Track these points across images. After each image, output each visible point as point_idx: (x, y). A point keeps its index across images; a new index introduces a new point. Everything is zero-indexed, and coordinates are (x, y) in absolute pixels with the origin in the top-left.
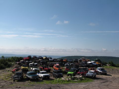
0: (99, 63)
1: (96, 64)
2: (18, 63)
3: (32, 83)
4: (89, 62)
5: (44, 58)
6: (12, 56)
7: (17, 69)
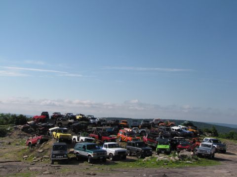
0: (194, 131)
1: (190, 133)
2: (22, 126)
4: (175, 128)
5: (78, 117)
6: (2, 113)
7: (43, 138)
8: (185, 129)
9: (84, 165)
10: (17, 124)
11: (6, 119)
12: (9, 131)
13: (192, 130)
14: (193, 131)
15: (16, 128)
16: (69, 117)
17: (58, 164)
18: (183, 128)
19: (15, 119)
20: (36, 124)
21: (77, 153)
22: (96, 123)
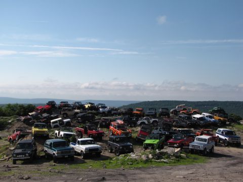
0: (222, 119)
1: (214, 121)
2: (23, 118)
3: (59, 167)
4: (198, 116)
5: (87, 106)
6: (8, 103)
7: (21, 133)
8: (210, 117)
11: (13, 110)
12: (10, 123)
13: (219, 118)
16: (76, 106)
19: (22, 110)
20: (40, 115)
21: (46, 151)
22: (106, 113)
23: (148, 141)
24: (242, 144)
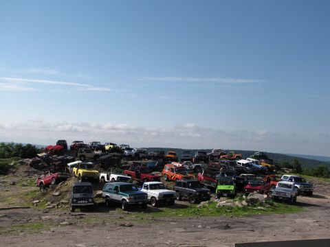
0: (269, 165)
2: (31, 160)
4: (243, 161)
7: (59, 176)
8: (257, 163)
9: (117, 213)
10: (24, 157)
11: (8, 150)
12: (13, 167)
13: (266, 164)
14: (267, 166)
15: (22, 163)
16: (95, 147)
17: (81, 211)
18: (253, 162)
19: (21, 151)
20: (50, 158)
21: (107, 196)
22: (133, 155)
23: (221, 187)
24: (314, 193)
